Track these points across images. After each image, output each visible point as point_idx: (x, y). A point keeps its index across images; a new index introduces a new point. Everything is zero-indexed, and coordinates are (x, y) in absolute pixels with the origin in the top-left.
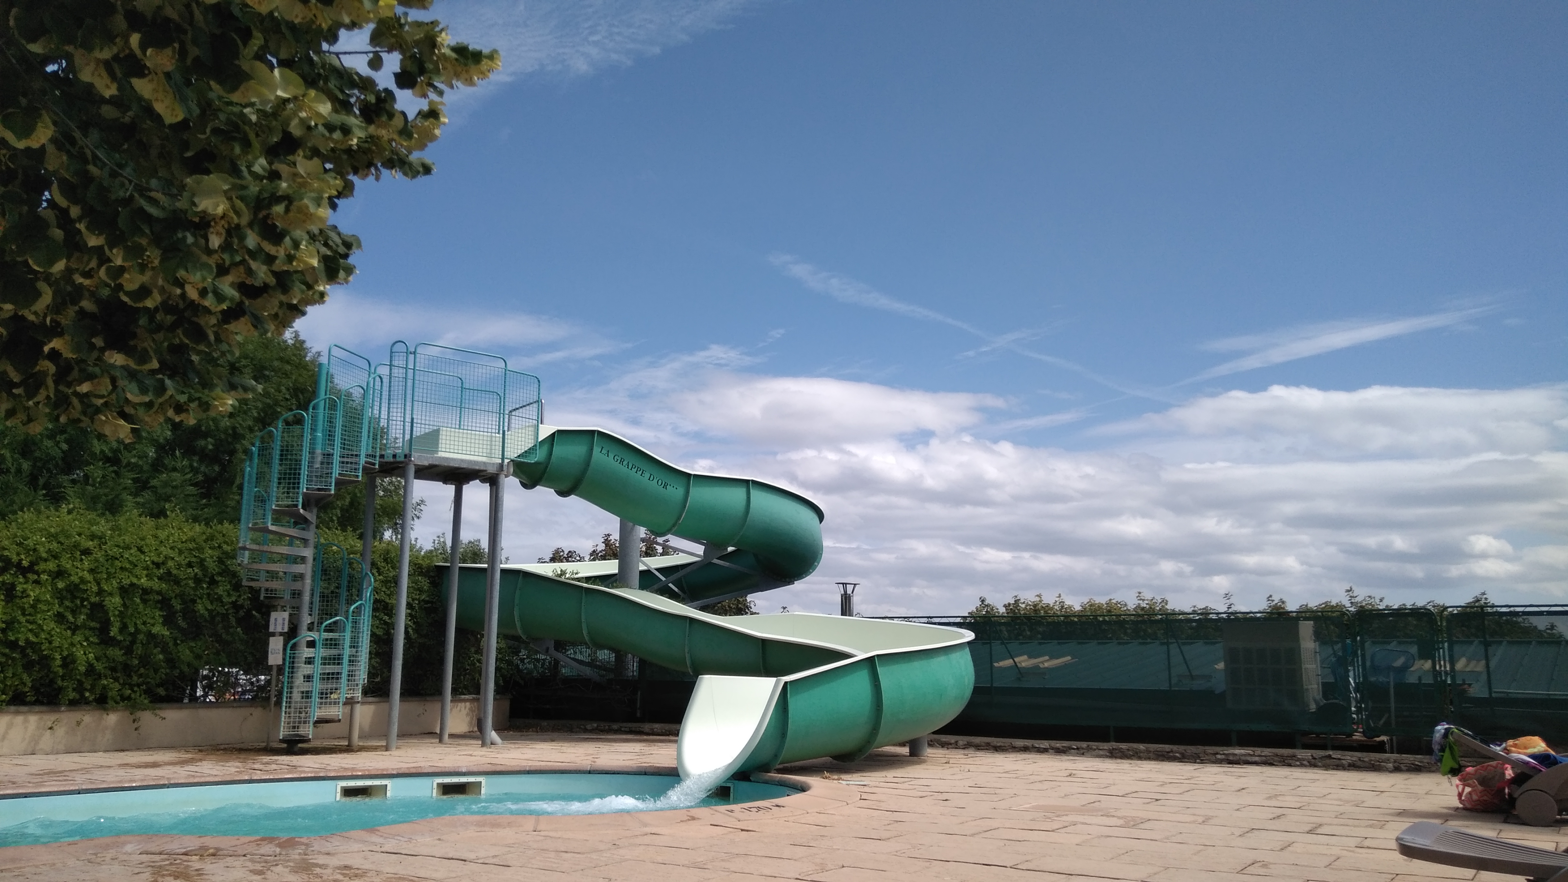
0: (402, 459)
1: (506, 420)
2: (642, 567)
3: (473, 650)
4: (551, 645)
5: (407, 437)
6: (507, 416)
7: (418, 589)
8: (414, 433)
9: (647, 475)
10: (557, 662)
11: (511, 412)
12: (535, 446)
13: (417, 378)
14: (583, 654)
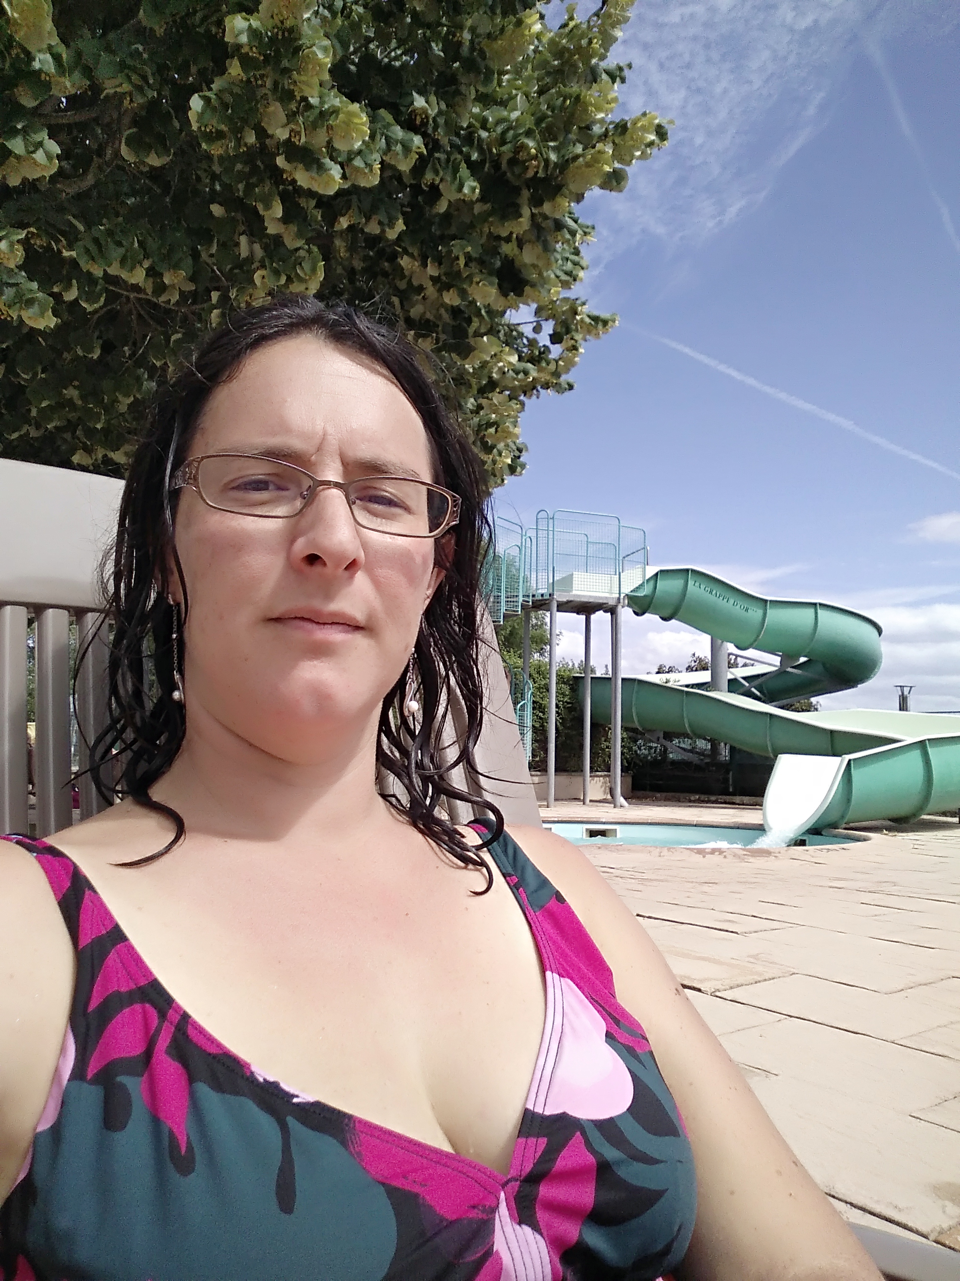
0: (548, 597)
1: (621, 564)
2: (730, 676)
3: (603, 739)
4: (661, 735)
5: (551, 581)
6: (621, 562)
7: (562, 694)
8: (555, 578)
9: (732, 601)
10: (666, 750)
11: (624, 558)
12: (644, 582)
13: (555, 537)
14: (686, 744)
